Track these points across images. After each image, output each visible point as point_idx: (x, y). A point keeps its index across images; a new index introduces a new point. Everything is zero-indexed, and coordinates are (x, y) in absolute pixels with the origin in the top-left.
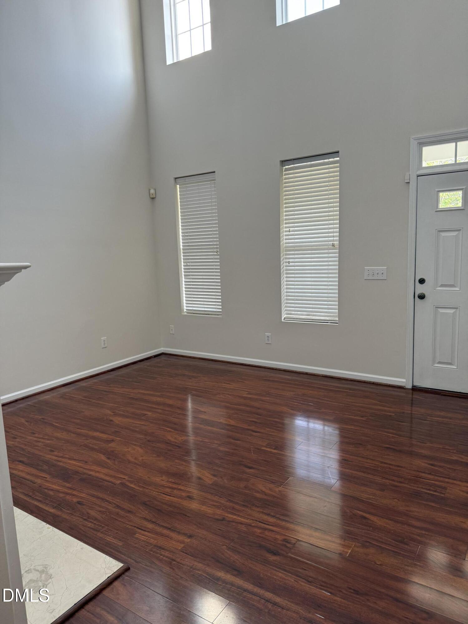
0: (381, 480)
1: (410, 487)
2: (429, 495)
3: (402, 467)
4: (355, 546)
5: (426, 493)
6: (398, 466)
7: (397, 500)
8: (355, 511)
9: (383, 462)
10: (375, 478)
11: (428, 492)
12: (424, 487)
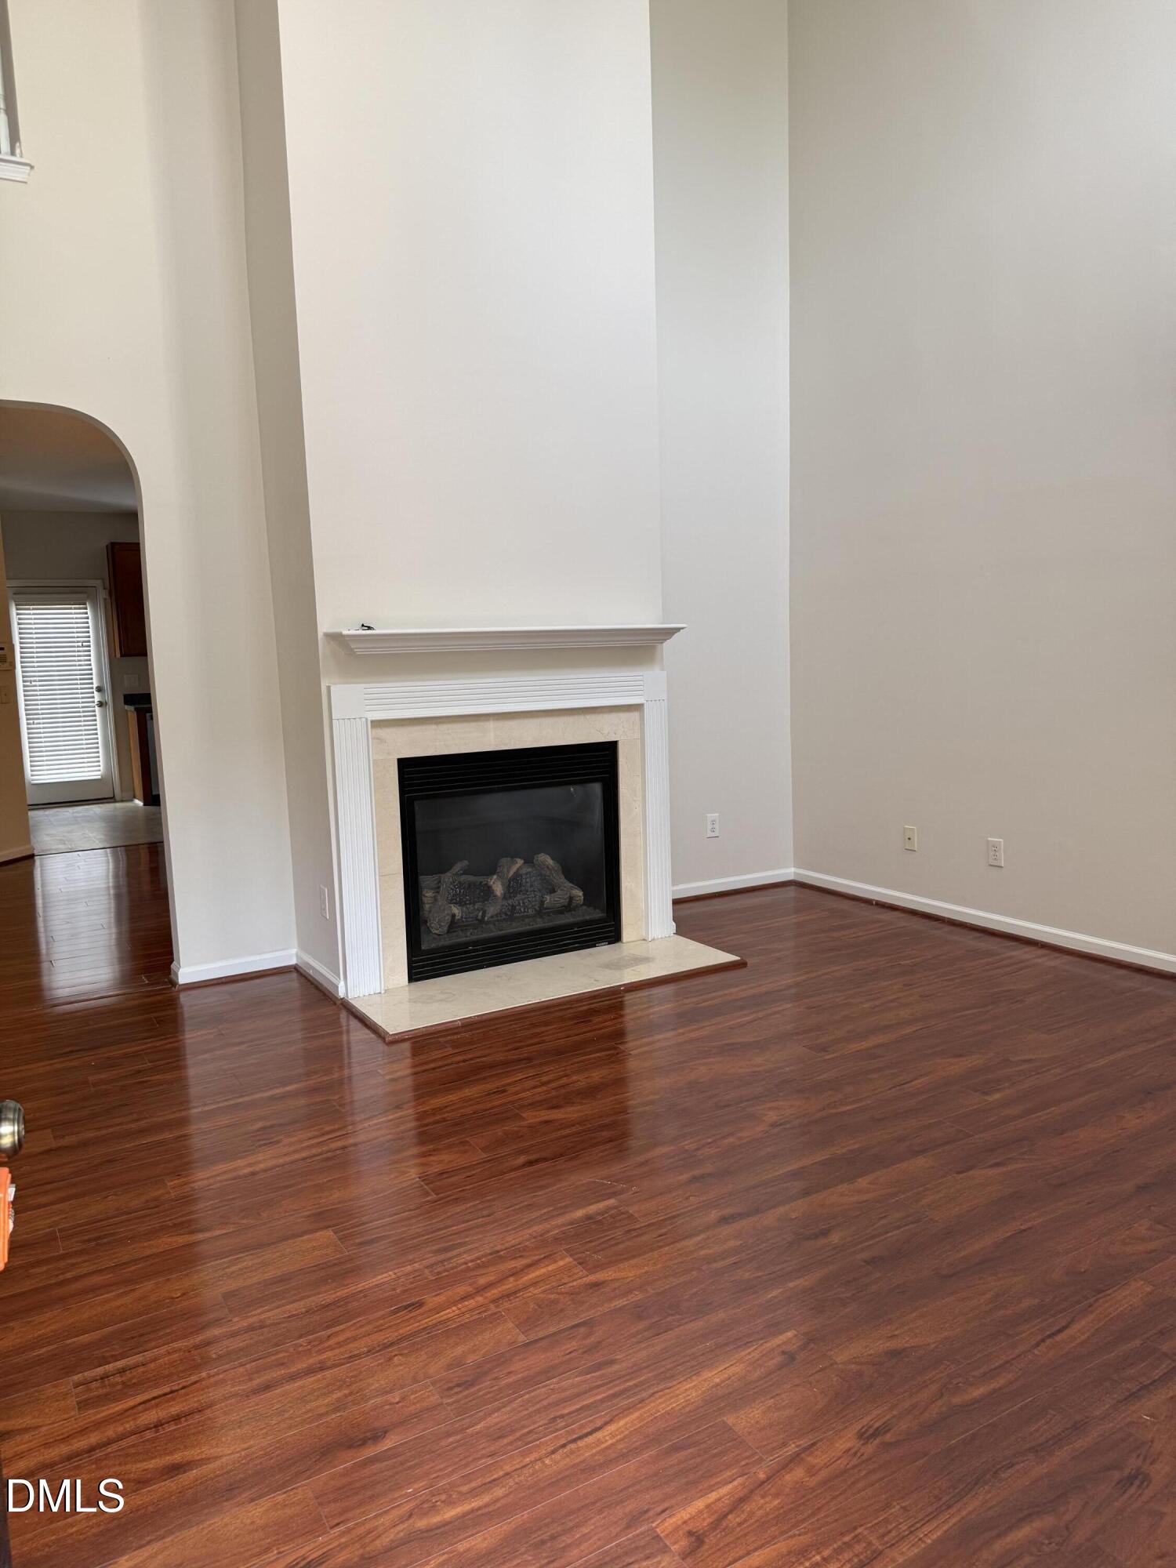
0: (263, 1317)
1: (176, 1345)
2: (113, 1356)
3: (257, 1391)
4: (169, 1193)
5: (123, 1356)
6: (267, 1387)
7: (175, 1296)
8: (231, 1230)
9: (322, 1369)
10: (276, 1311)
11: (120, 1364)
12: (141, 1369)
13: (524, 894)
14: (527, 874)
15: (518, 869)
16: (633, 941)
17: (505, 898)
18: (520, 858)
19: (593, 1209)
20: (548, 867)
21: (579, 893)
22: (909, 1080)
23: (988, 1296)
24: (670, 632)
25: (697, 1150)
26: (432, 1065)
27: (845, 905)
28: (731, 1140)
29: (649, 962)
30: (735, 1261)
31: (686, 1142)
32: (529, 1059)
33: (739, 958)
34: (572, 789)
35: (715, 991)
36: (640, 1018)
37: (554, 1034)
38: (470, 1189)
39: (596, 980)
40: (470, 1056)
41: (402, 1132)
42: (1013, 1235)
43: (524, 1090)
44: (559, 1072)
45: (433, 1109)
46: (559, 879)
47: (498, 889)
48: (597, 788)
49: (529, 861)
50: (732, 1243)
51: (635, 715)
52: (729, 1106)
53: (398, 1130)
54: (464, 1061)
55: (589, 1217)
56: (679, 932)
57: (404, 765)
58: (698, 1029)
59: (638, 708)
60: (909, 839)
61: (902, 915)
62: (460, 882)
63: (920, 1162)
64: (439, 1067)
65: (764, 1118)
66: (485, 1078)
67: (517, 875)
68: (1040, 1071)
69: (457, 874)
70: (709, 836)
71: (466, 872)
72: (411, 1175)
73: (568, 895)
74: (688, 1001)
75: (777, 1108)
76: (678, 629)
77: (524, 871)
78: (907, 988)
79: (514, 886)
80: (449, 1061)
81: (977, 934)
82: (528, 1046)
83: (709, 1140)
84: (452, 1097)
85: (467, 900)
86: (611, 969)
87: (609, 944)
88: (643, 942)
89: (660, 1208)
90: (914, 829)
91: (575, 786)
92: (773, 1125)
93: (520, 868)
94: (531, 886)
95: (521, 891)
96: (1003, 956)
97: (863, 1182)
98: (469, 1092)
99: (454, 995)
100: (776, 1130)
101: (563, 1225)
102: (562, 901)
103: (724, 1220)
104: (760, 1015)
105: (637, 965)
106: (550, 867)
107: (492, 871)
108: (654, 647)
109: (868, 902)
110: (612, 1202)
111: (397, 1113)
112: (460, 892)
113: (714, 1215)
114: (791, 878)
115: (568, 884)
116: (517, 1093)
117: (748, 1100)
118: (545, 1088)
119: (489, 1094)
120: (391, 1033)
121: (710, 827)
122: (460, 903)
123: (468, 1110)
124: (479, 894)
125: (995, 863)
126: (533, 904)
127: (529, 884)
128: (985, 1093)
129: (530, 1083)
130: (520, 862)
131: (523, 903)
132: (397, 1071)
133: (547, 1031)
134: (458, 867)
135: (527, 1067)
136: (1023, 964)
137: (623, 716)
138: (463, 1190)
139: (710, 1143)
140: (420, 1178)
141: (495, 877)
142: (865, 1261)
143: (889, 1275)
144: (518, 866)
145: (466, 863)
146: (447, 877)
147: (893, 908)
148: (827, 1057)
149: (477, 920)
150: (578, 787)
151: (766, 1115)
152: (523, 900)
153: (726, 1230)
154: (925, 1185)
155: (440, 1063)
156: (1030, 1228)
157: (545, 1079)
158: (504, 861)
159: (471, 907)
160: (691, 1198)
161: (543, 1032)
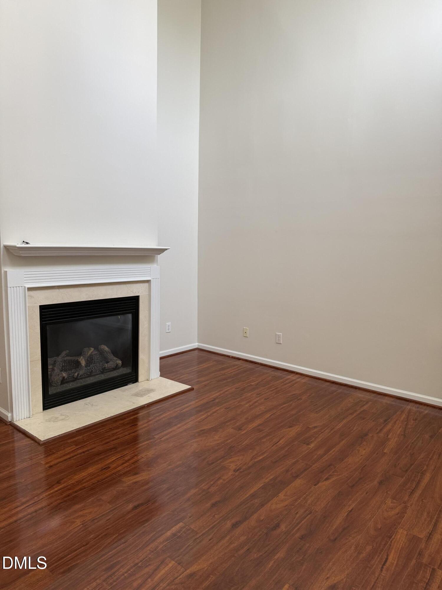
13: (94, 364)
14: (95, 354)
15: (92, 353)
16: (143, 381)
17: (86, 367)
18: (93, 347)
19: (174, 529)
20: (106, 352)
21: (120, 362)
22: (278, 441)
23: (353, 548)
24: (163, 250)
25: (209, 488)
26: (68, 456)
27: (221, 358)
28: (221, 481)
29: (154, 391)
30: (248, 548)
31: (202, 485)
32: (115, 448)
33: (191, 387)
34: (119, 317)
35: (186, 404)
36: (158, 420)
37: (122, 433)
38: (111, 527)
39: (134, 403)
40: (86, 449)
41: (65, 497)
42: (348, 514)
43: (119, 466)
44: (132, 454)
45: (77, 482)
46: (111, 356)
47: (83, 363)
48: (130, 316)
49: (96, 348)
50: (243, 538)
51: (146, 285)
52: (213, 463)
53: (62, 496)
54: (84, 452)
55: (174, 535)
56: (161, 376)
57: (43, 308)
58: (185, 424)
59: (148, 281)
60: (246, 332)
61: (243, 362)
62: (64, 360)
63: (298, 482)
64: (73, 457)
65: (230, 468)
66: (97, 461)
67: (91, 355)
68: (322, 431)
69: (63, 357)
70: (167, 332)
71: (67, 355)
72: (77, 524)
73: (116, 363)
74: (176, 410)
75: (233, 462)
76: (166, 249)
77: (94, 353)
78: (259, 395)
79: (90, 361)
80: (76, 453)
81: (273, 369)
82: (113, 440)
83: (212, 483)
84: (84, 474)
85: (67, 368)
86: (138, 396)
87: (133, 383)
88: (147, 381)
89: (204, 524)
90: (247, 329)
91: (120, 316)
92: (235, 471)
93: (92, 352)
94: (97, 359)
95: (92, 362)
96: (285, 378)
97: (281, 496)
98: (91, 470)
99: (68, 416)
100: (237, 473)
101: (164, 542)
102: (113, 366)
103: (235, 526)
104: (209, 414)
105: (150, 393)
106: (107, 351)
107: (80, 354)
108: (154, 256)
109: (228, 356)
110: (181, 524)
111: (58, 486)
112: (64, 365)
113: (229, 524)
114: (196, 347)
115: (115, 358)
116: (116, 468)
117: (220, 459)
118: (128, 464)
119: (102, 470)
120: (42, 440)
121: (167, 328)
122: (65, 371)
123: (95, 481)
124: (73, 365)
125: (279, 342)
126: (99, 368)
127: (96, 359)
128: (308, 444)
129: (121, 462)
130: (92, 349)
131: (94, 368)
132: (51, 461)
133: (119, 432)
134: (64, 354)
135: (115, 453)
136: (294, 382)
137: (141, 285)
138: (108, 529)
139: (212, 484)
140: (83, 524)
141: (82, 357)
142: (300, 539)
143: (312, 544)
144: (91, 351)
145: (68, 351)
146: (59, 359)
147: (239, 359)
148: (243, 433)
149: (74, 378)
150: (122, 316)
151: (230, 466)
152: (94, 366)
153: (238, 531)
154: (305, 493)
155: (72, 455)
156: (352, 509)
157: (126, 458)
158: (86, 349)
159: (70, 372)
160: (216, 516)
161: (117, 433)
